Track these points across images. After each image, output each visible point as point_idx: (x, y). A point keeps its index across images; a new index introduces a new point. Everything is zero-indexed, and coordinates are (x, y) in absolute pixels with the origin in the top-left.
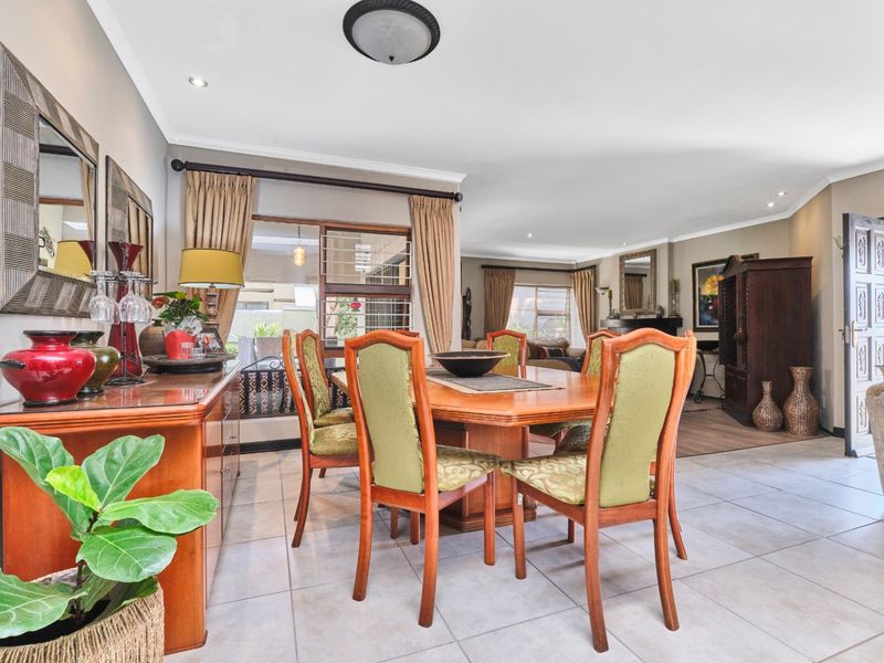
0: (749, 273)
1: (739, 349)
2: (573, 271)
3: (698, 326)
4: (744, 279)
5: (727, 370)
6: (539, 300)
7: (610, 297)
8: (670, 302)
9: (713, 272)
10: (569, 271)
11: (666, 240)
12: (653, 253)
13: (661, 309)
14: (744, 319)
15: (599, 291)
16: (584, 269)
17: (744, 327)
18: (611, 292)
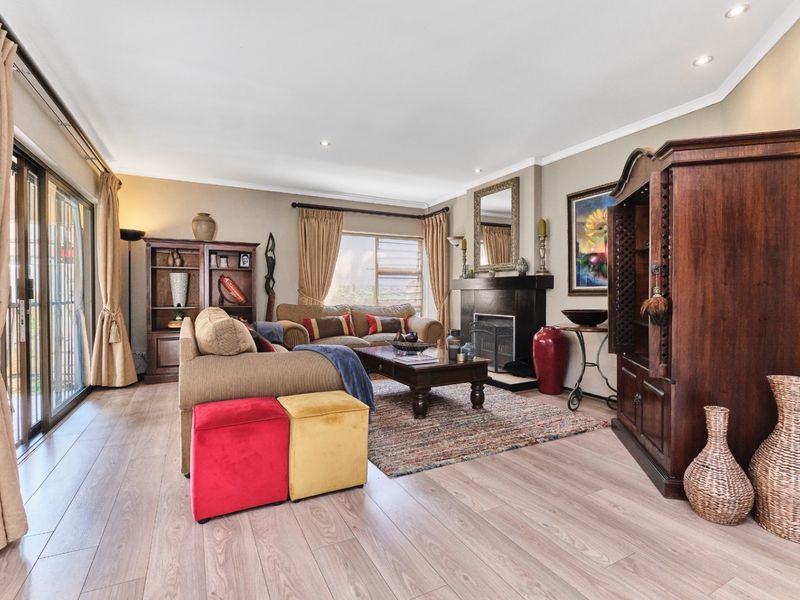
0: (676, 171)
1: (654, 335)
2: (424, 217)
3: (575, 287)
4: (667, 185)
5: (621, 363)
6: (381, 255)
7: (465, 250)
8: (537, 253)
9: (598, 203)
10: (419, 217)
11: (531, 162)
12: (514, 183)
13: (525, 263)
14: (665, 270)
15: (453, 242)
16: (435, 214)
17: (665, 288)
18: (465, 243)
